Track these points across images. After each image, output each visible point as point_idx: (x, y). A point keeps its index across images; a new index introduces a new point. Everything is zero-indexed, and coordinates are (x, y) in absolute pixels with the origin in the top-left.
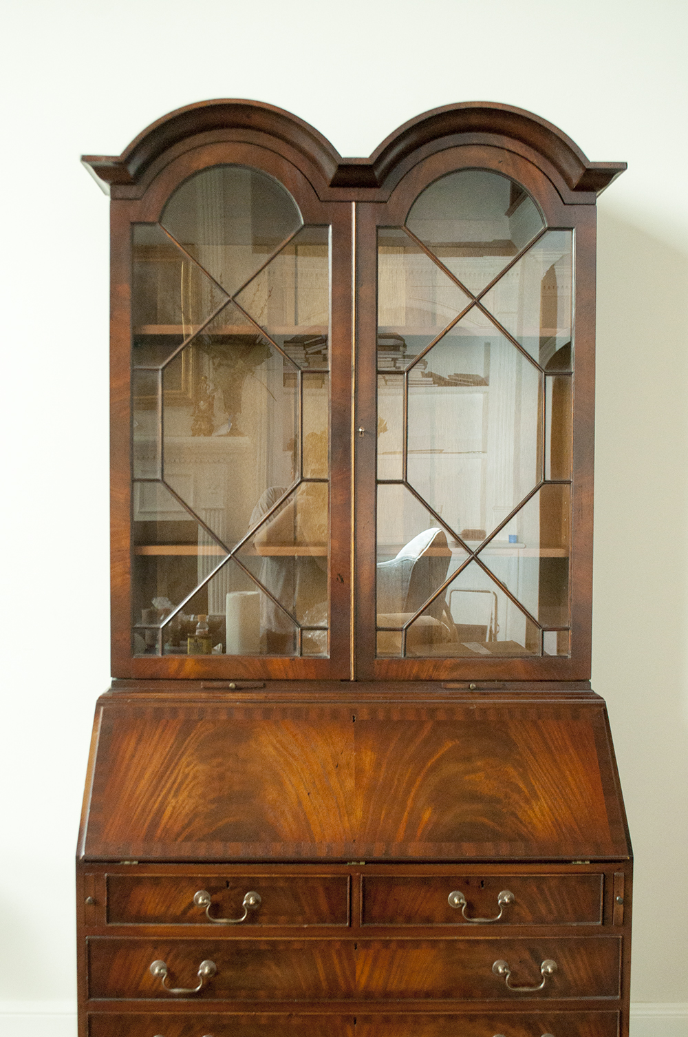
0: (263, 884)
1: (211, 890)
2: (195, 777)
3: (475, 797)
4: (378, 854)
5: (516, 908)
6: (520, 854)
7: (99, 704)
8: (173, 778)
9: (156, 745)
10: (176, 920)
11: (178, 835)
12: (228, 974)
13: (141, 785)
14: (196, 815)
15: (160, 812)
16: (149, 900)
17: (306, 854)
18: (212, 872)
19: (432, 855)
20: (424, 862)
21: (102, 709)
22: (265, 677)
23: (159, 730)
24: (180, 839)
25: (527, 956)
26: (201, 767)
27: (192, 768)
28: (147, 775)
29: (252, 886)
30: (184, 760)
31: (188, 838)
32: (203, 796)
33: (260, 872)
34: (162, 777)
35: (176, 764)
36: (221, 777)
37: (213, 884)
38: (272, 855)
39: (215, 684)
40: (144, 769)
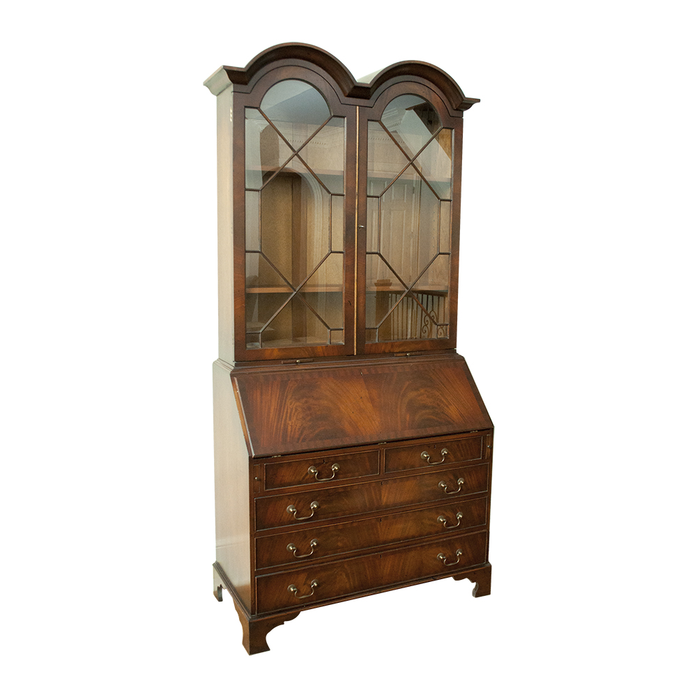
0: (341, 459)
1: (316, 465)
2: (296, 410)
3: (425, 407)
4: (392, 437)
5: (449, 456)
6: (451, 430)
7: (232, 376)
8: (285, 411)
9: (271, 395)
10: (300, 483)
11: (299, 439)
12: (324, 506)
13: (271, 416)
14: (304, 428)
15: (285, 429)
16: (286, 475)
17: (361, 441)
18: (316, 456)
19: (415, 435)
20: (413, 439)
21: (236, 379)
22: (313, 355)
23: (270, 388)
24: (300, 441)
25: (452, 478)
26: (298, 404)
27: (292, 405)
28: (272, 410)
29: (336, 461)
30: (288, 402)
31: (304, 440)
32: (304, 418)
33: (340, 454)
34: (280, 411)
35: (285, 404)
36: (309, 409)
37: (317, 462)
38: (346, 444)
39: (289, 361)
40: (269, 409)
